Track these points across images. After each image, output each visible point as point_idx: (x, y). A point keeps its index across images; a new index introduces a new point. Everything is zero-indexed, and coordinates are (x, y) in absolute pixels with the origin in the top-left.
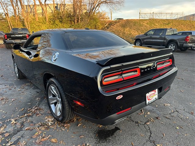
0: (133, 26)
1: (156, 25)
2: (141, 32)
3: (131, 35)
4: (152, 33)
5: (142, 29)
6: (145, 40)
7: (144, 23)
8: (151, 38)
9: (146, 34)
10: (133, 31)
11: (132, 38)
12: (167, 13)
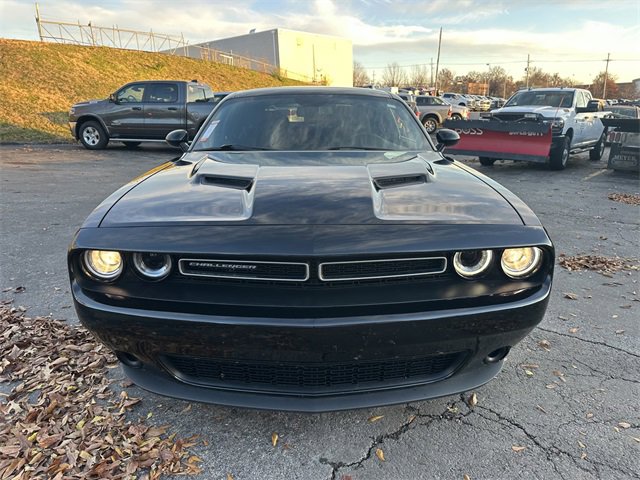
0: (31, 67)
1: (122, 70)
2: (73, 93)
3: (40, 101)
4: (139, 95)
5: (73, 79)
6: (116, 122)
7: (74, 60)
8: (138, 113)
9: (115, 100)
10: (41, 85)
11: (48, 114)
12: (135, 33)
